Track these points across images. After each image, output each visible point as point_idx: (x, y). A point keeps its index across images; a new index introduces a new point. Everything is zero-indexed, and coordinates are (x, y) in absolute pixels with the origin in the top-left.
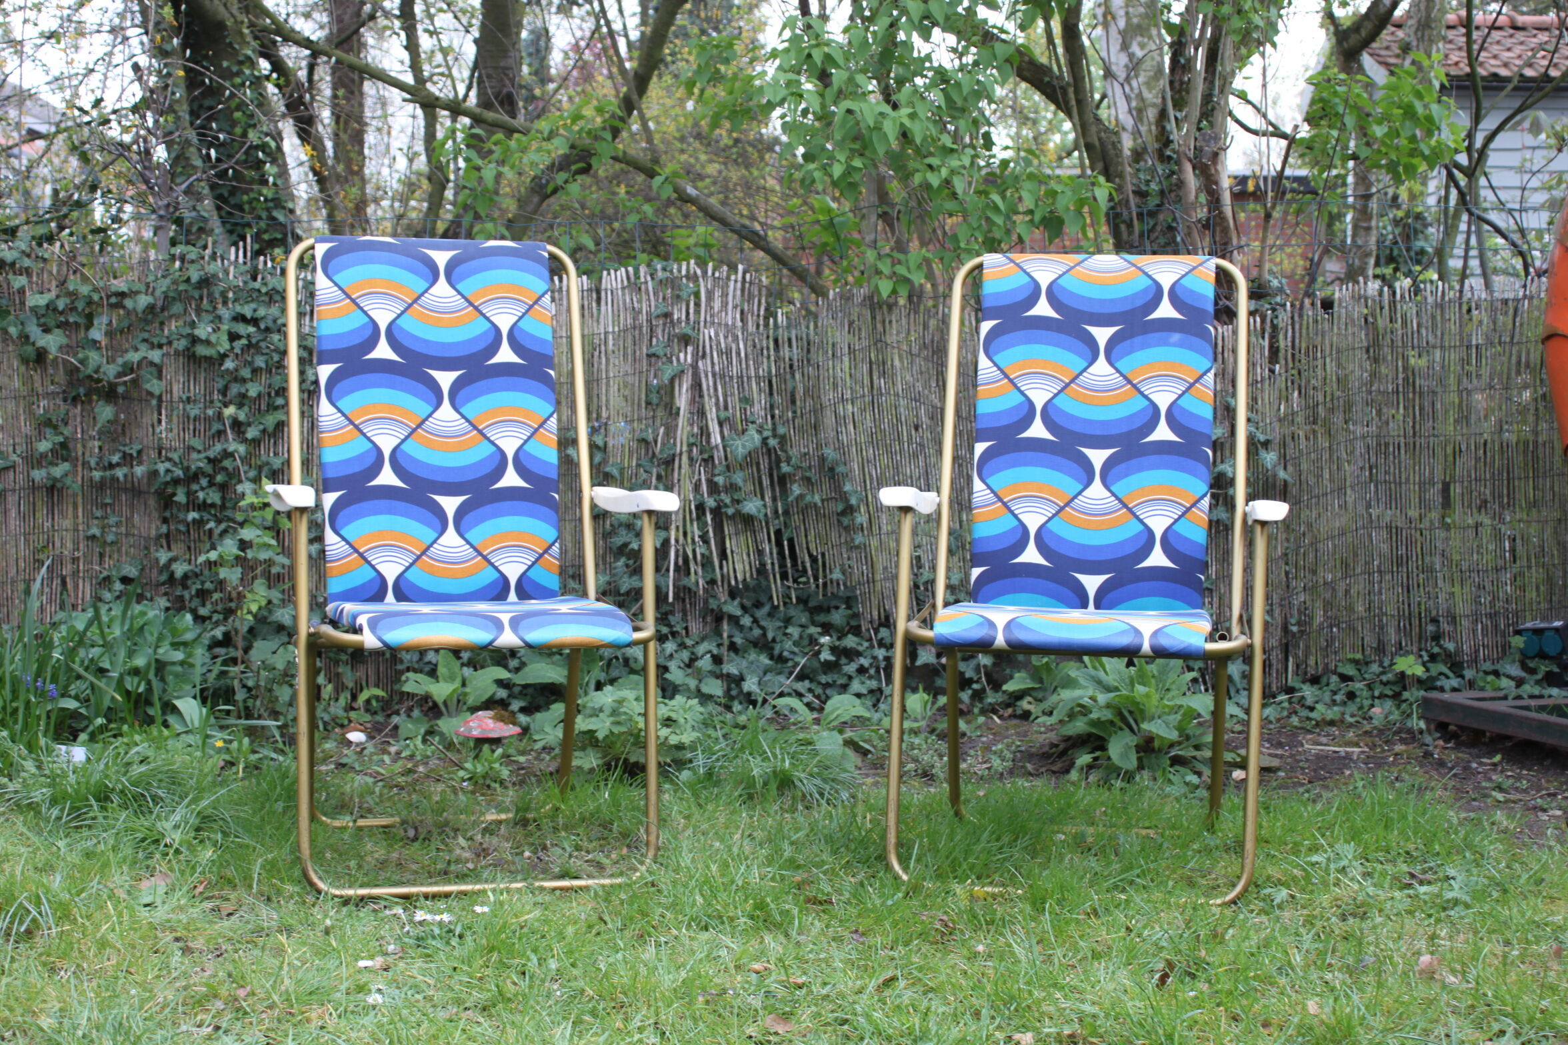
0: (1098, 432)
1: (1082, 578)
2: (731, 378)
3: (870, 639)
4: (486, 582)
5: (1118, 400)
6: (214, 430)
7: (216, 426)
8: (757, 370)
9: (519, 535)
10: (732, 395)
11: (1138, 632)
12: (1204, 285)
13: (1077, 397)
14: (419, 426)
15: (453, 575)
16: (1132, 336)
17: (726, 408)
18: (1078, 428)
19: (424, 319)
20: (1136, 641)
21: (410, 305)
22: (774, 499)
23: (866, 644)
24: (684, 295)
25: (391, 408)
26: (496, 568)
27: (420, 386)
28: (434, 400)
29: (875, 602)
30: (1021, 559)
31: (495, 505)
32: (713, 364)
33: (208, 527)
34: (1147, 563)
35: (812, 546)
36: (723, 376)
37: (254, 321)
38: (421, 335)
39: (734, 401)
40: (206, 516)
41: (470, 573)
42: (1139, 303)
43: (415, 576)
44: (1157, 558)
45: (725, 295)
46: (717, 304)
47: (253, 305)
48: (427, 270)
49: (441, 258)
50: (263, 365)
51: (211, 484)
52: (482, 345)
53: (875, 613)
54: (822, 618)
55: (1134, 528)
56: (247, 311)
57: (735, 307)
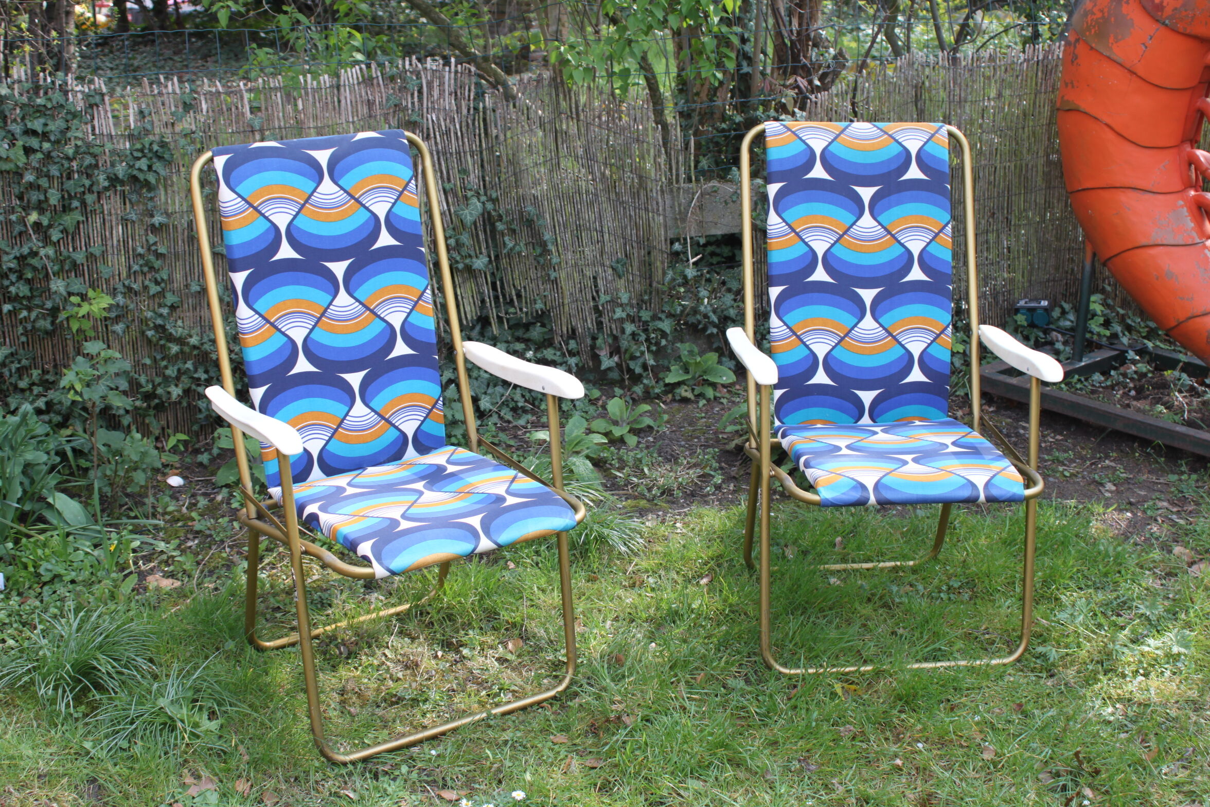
0: (867, 275)
1: (859, 393)
2: (451, 154)
3: (560, 349)
4: (391, 440)
5: (882, 248)
6: (15, 233)
7: (18, 228)
8: (470, 146)
9: (412, 396)
10: (453, 168)
11: (973, 486)
12: (941, 151)
13: (849, 246)
14: (323, 315)
15: (363, 441)
16: (889, 194)
17: (449, 180)
18: (851, 272)
19: (316, 217)
20: (974, 494)
21: (303, 206)
22: (487, 247)
23: (558, 353)
24: (410, 86)
25: (298, 302)
26: (397, 428)
27: (319, 278)
28: (332, 289)
29: (564, 320)
30: (813, 381)
31: (390, 374)
32: (436, 143)
33: (22, 316)
34: (908, 380)
35: (517, 283)
36: (445, 154)
37: (45, 136)
38: (315, 232)
39: (455, 174)
40: (18, 306)
41: (377, 435)
42: (894, 166)
43: (336, 448)
44: (916, 375)
45: (441, 84)
46: (436, 93)
47: (42, 121)
48: (313, 171)
49: (323, 157)
50: (57, 174)
51: (20, 278)
52: (365, 234)
53: (565, 329)
54: (520, 333)
55: (898, 352)
56: (37, 125)
57: (450, 94)
